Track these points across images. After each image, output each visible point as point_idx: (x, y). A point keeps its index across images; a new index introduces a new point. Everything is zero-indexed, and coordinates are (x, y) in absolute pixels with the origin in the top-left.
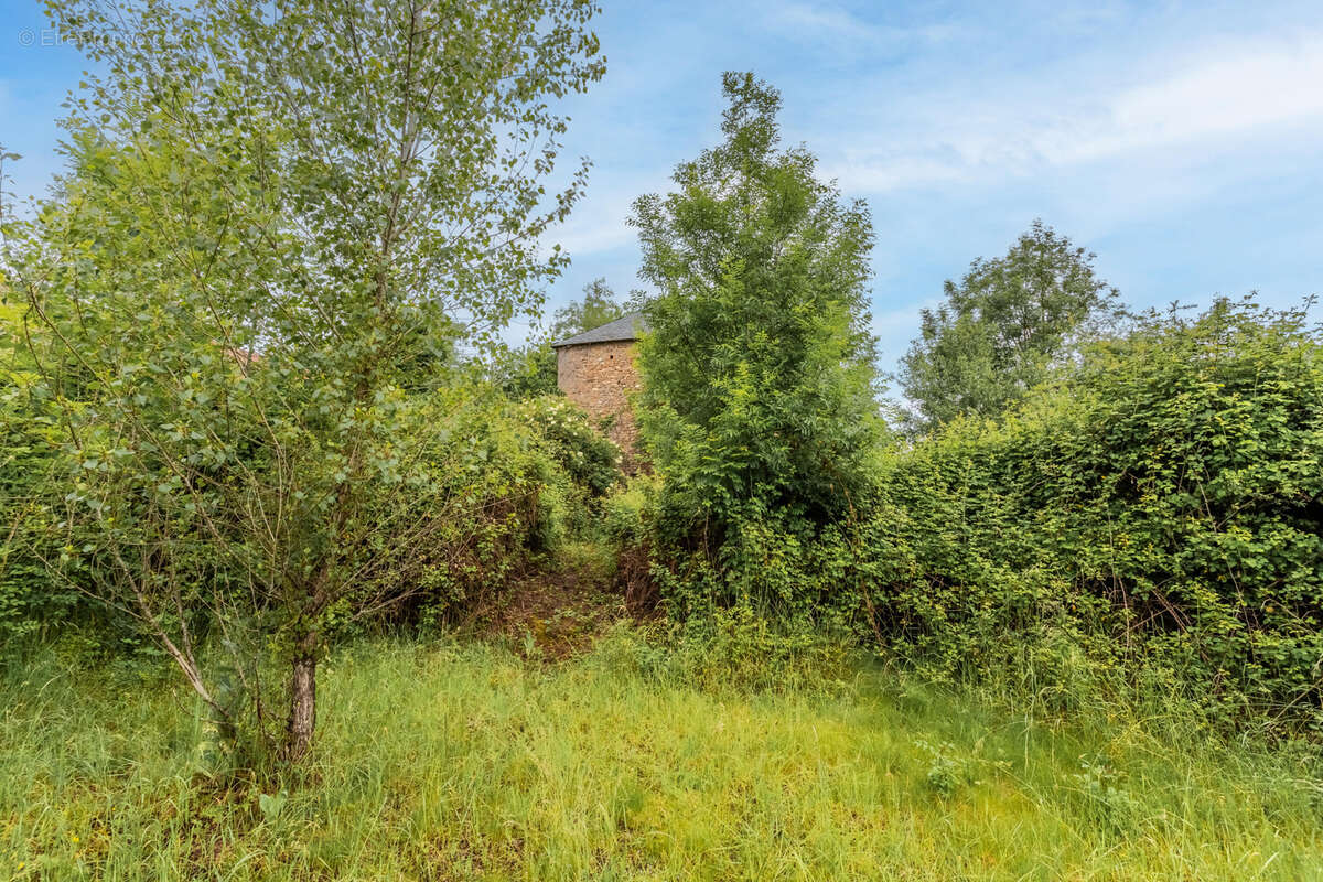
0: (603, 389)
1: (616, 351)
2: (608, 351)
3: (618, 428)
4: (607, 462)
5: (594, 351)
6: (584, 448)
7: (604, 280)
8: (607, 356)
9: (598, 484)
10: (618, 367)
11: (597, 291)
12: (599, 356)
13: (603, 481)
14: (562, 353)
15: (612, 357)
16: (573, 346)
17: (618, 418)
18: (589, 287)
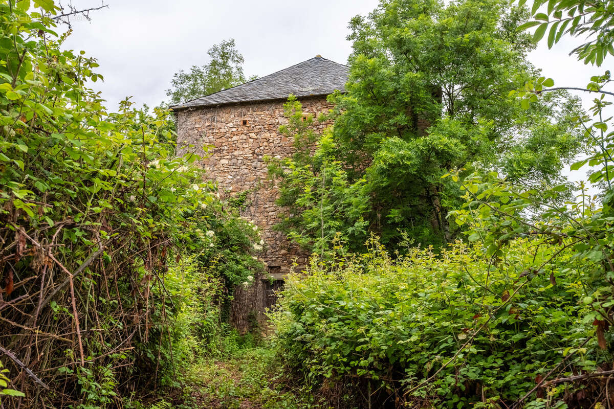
0: (234, 161)
1: (251, 115)
2: (240, 115)
3: (252, 209)
4: (244, 248)
5: (223, 116)
6: (215, 226)
7: (232, 43)
8: (239, 120)
9: (232, 276)
10: (252, 135)
11: (224, 56)
12: (229, 121)
13: (238, 273)
14: (182, 117)
15: (245, 123)
16: (198, 108)
17: (252, 196)
18: (215, 49)
